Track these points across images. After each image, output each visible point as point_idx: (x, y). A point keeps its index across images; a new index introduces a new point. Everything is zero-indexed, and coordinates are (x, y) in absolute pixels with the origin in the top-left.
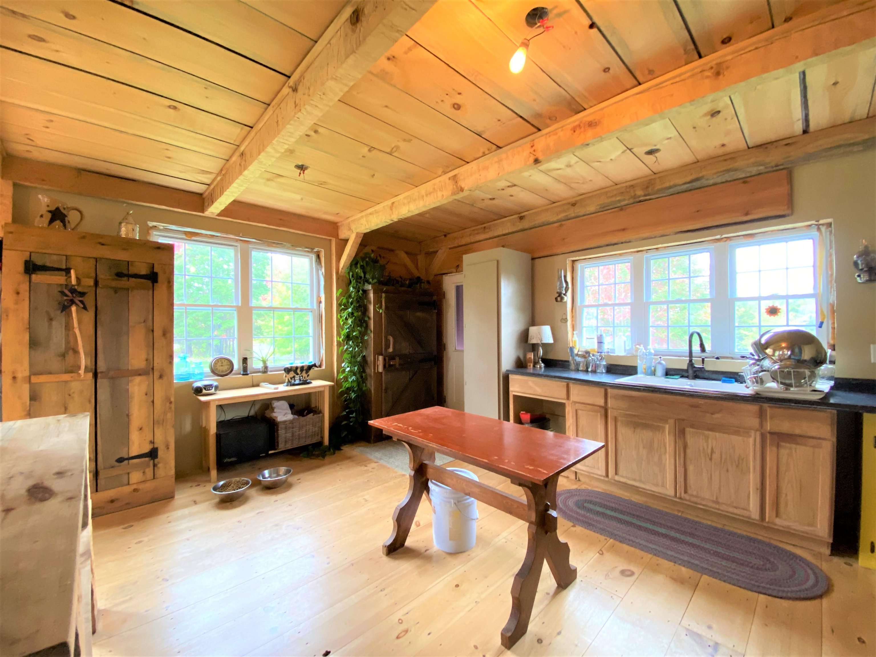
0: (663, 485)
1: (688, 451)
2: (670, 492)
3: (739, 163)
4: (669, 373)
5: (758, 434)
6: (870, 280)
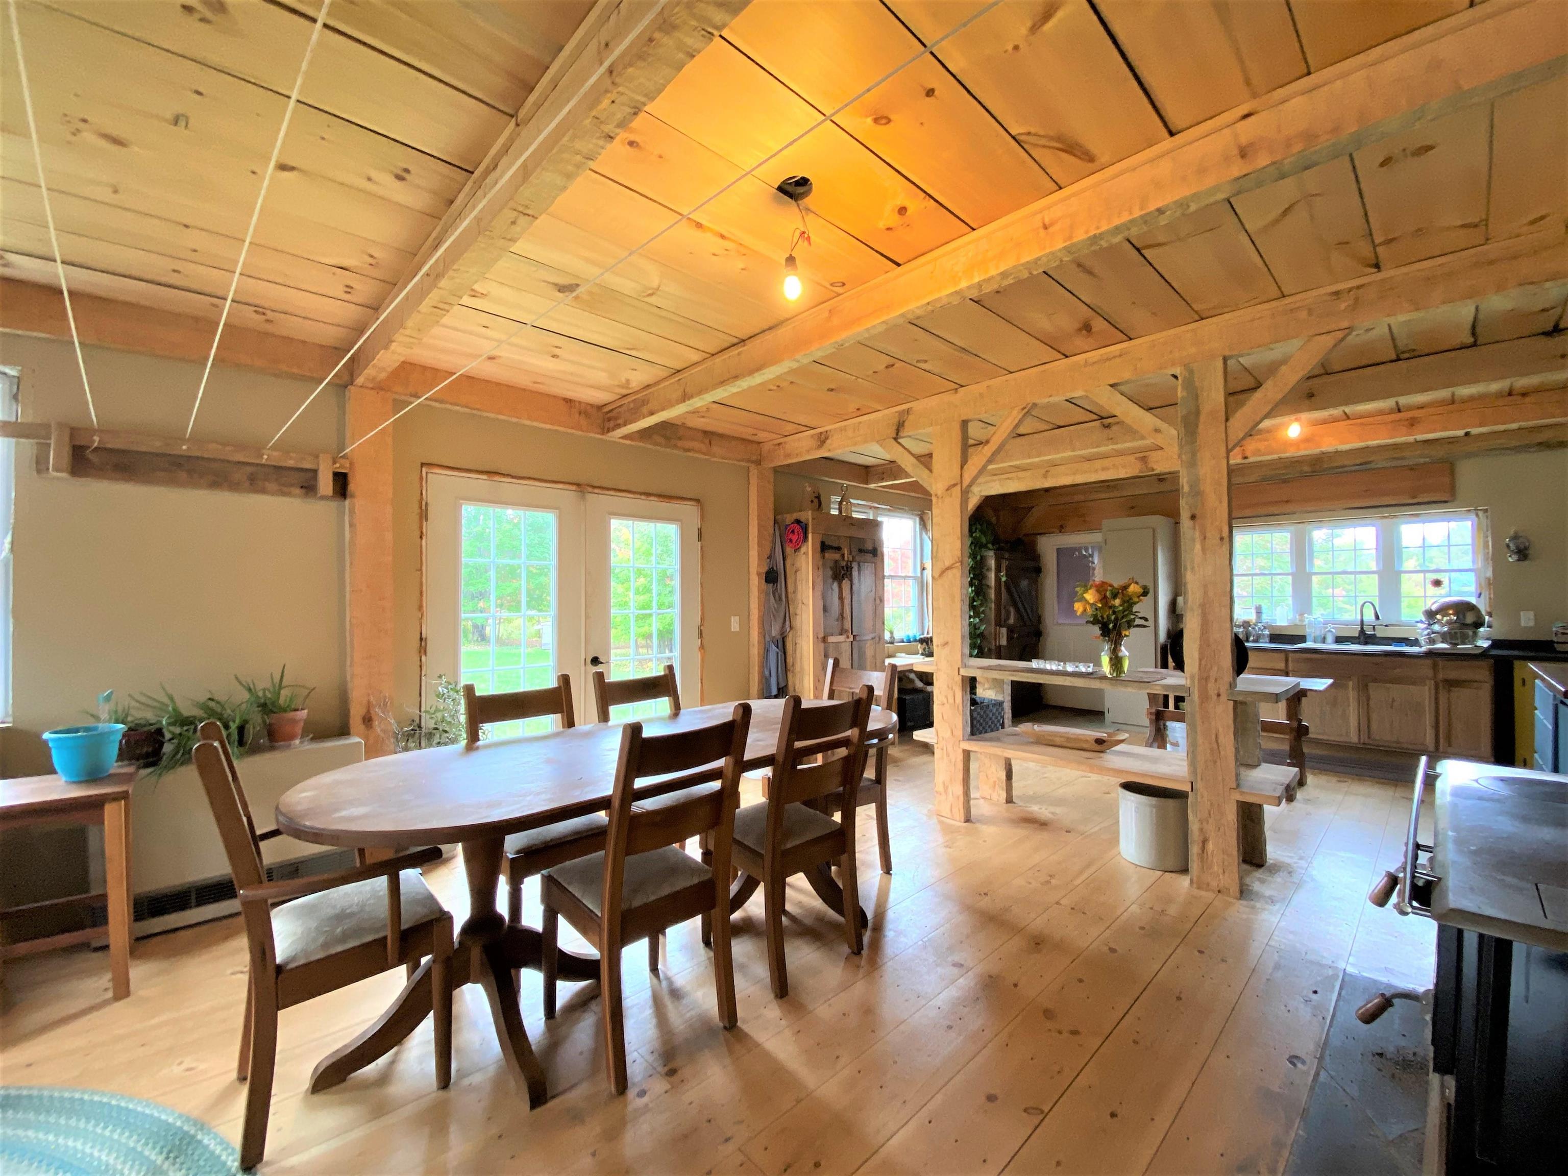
0: (1348, 733)
1: (1372, 703)
2: (1355, 739)
3: (1406, 454)
4: (1339, 640)
5: (1433, 682)
6: (1519, 560)
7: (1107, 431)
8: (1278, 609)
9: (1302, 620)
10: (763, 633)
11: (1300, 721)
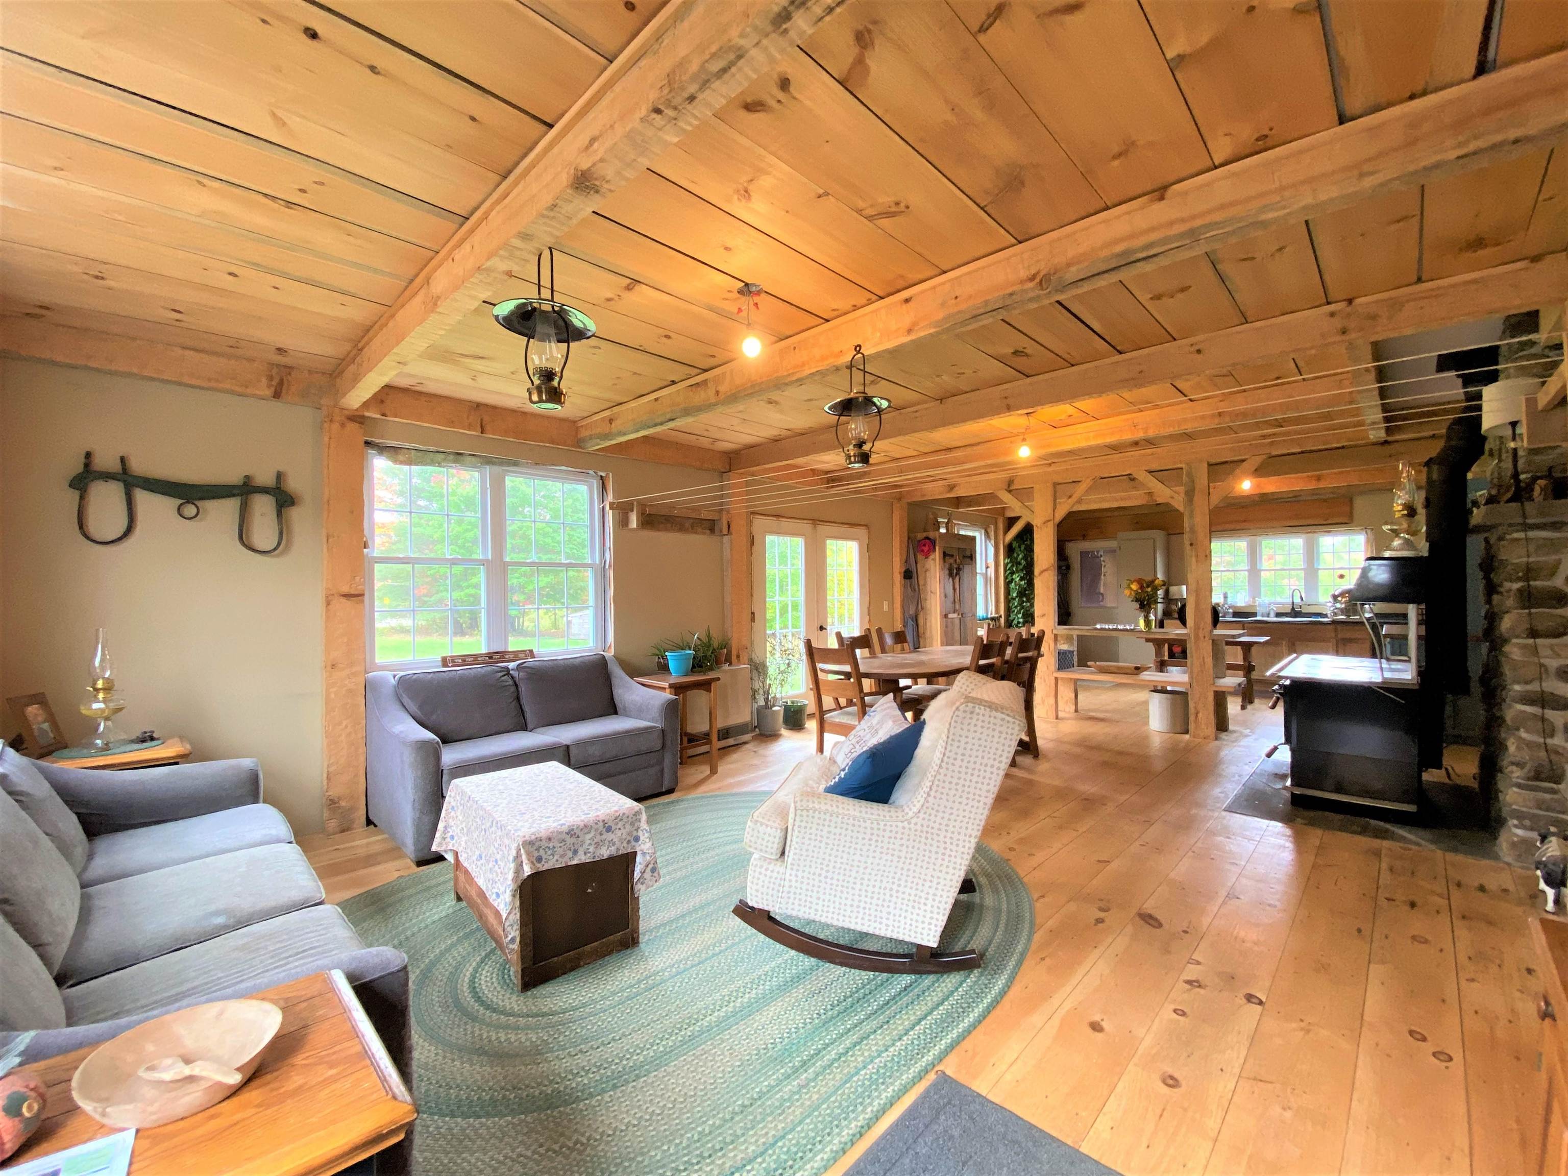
4: (1278, 615)
7: (1132, 483)
8: (1239, 594)
9: (1254, 602)
10: (904, 612)
11: (1250, 662)
